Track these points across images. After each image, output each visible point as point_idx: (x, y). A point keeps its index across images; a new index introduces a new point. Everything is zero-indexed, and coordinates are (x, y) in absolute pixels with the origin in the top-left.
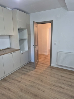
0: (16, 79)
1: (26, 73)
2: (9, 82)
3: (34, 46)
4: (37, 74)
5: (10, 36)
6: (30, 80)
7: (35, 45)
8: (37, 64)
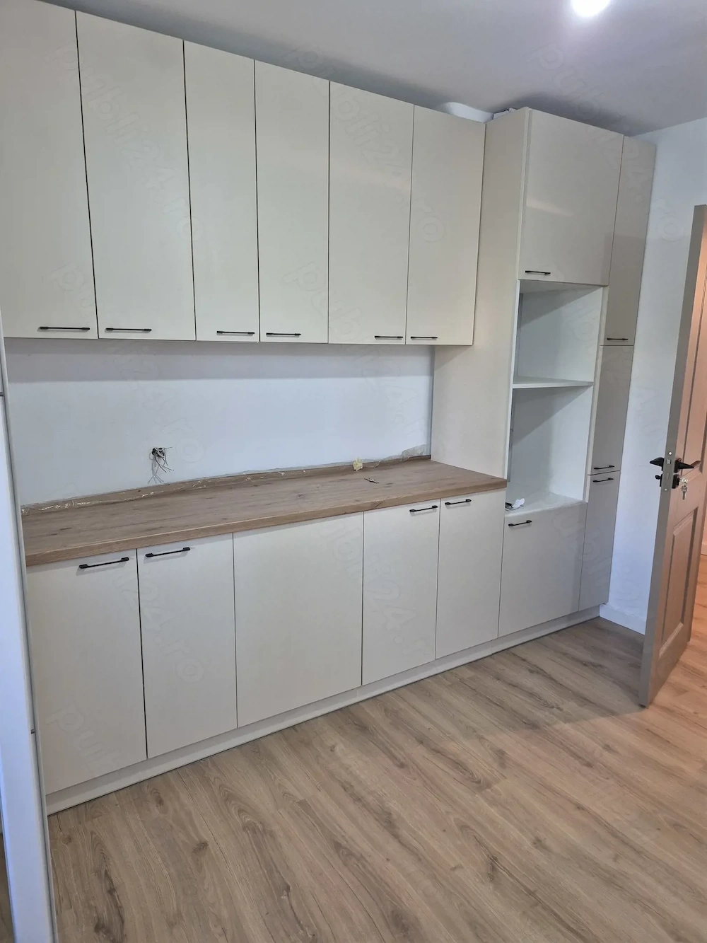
0: (452, 747)
1: (540, 715)
2: (393, 757)
3: (658, 470)
4: (669, 772)
5: (436, 354)
6: (579, 807)
7: (679, 455)
8: (673, 660)
